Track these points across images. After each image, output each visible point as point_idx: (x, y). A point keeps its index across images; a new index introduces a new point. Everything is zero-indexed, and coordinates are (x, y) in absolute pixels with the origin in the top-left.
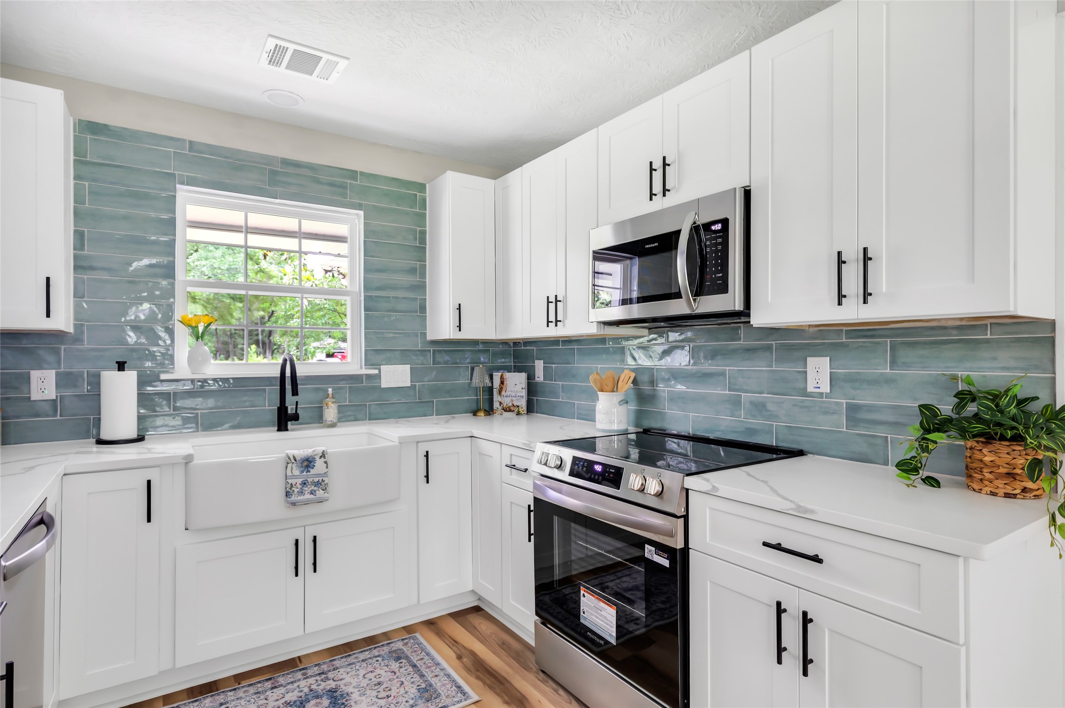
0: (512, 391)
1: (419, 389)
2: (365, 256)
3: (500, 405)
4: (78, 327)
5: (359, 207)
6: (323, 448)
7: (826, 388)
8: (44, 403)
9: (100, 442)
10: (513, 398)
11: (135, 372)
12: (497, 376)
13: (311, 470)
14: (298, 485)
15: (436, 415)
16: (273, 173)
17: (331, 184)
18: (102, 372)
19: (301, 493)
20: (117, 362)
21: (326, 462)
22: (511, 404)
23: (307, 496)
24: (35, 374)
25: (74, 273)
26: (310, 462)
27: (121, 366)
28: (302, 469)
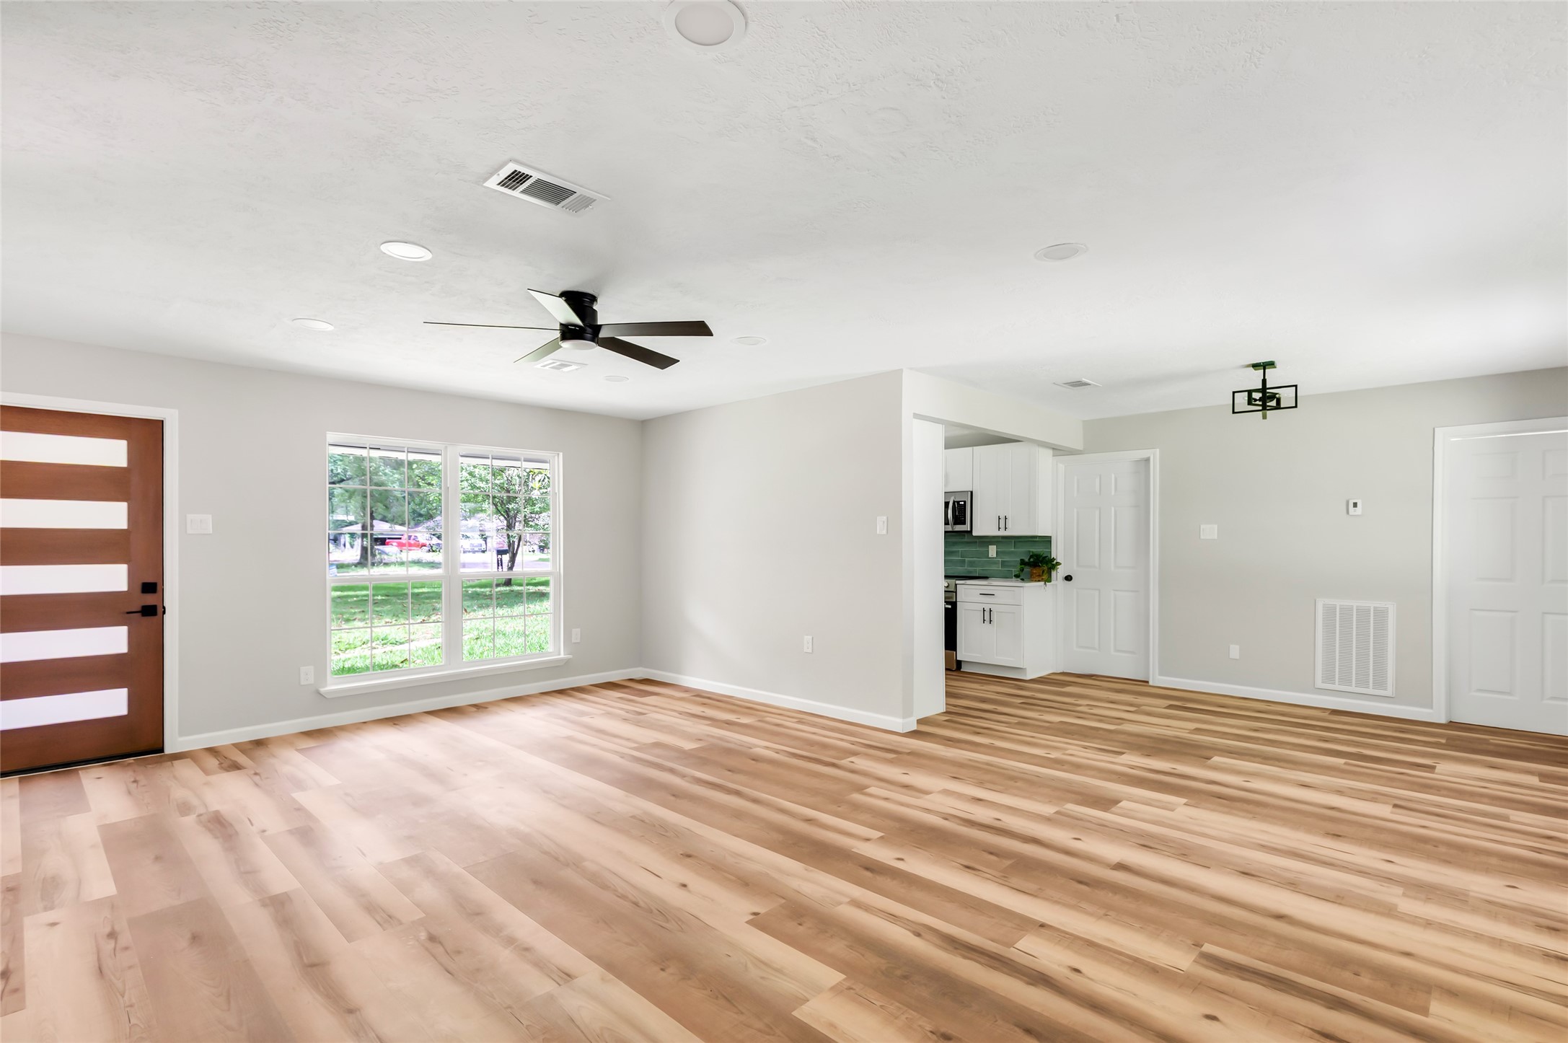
7: (995, 556)
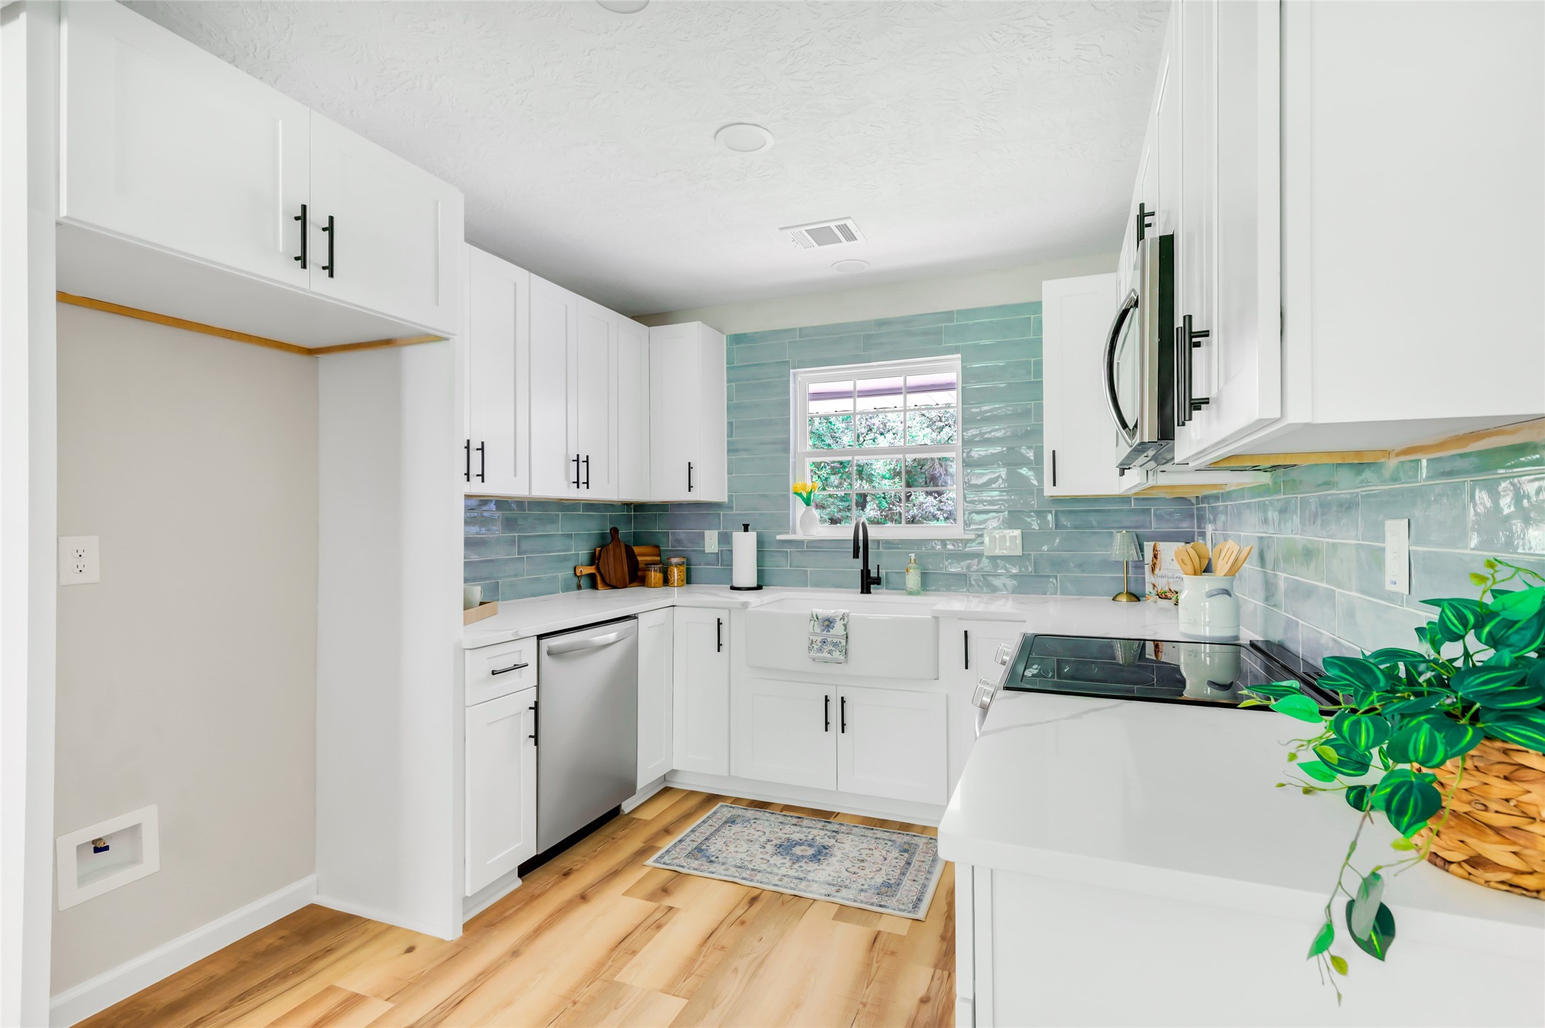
0: (1167, 569)
1: (1035, 559)
2: (963, 404)
3: (1154, 589)
4: (730, 497)
5: (955, 350)
6: (846, 611)
8: (713, 555)
9: (733, 588)
10: (1171, 580)
11: (755, 533)
12: (1148, 547)
13: (831, 630)
14: (818, 642)
15: (1061, 594)
16: (868, 337)
17: (925, 333)
18: (734, 533)
19: (820, 650)
20: (743, 525)
21: (845, 625)
22: (1167, 589)
23: (825, 655)
24: (707, 533)
25: (728, 455)
26: (831, 622)
27: (746, 528)
28: (823, 628)
